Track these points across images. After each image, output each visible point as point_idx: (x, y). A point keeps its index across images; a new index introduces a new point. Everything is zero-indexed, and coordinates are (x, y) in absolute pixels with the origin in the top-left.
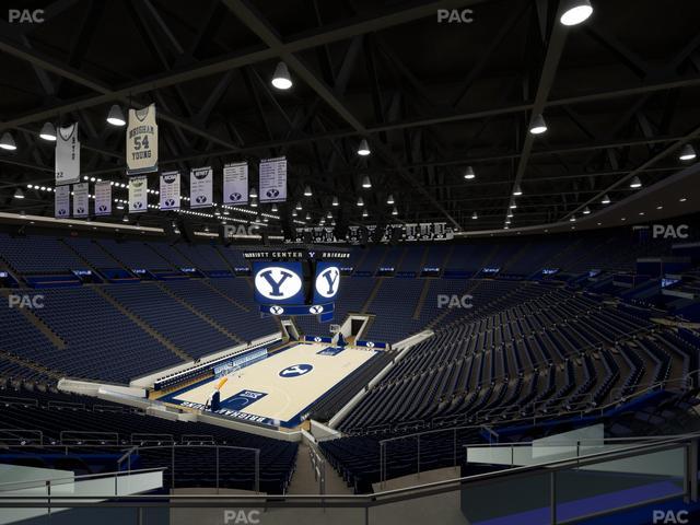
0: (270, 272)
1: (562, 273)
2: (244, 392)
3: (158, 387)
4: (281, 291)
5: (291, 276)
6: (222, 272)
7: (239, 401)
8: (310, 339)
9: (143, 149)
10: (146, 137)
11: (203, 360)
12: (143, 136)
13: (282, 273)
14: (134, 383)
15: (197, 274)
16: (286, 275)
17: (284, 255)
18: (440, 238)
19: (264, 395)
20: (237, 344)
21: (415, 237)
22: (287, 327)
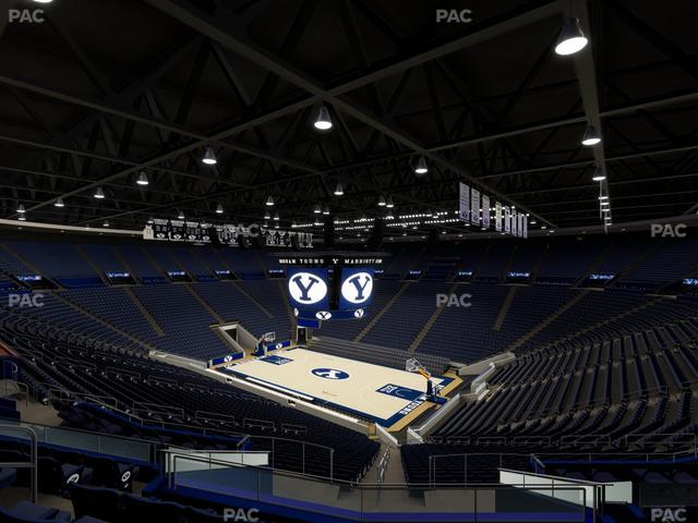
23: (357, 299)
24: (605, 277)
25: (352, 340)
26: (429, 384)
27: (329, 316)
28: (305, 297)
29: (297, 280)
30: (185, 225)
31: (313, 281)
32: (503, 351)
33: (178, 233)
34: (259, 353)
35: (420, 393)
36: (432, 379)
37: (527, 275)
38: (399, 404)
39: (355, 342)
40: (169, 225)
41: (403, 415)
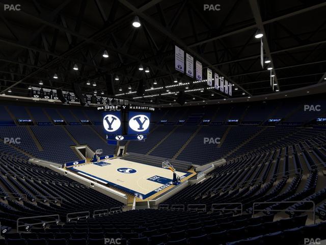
23: (139, 129)
24: (276, 120)
25: (145, 154)
26: (175, 175)
27: (122, 138)
28: (110, 128)
29: (107, 119)
30: (51, 91)
31: (114, 119)
32: (220, 158)
33: (47, 95)
34: (94, 160)
35: (170, 180)
36: (176, 172)
37: (237, 121)
38: (157, 186)
39: (147, 155)
40: (42, 91)
41: (156, 192)
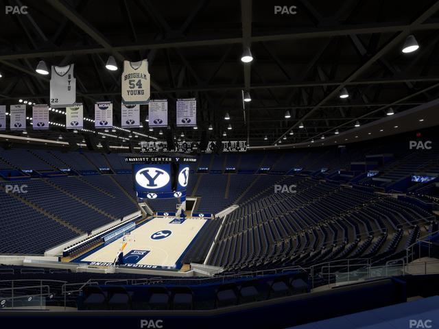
0: (148, 171)
1: (305, 170)
2: (133, 251)
3: (66, 254)
4: (155, 183)
5: (163, 173)
6: (91, 171)
7: (133, 258)
8: (161, 214)
9: (137, 88)
10: (140, 81)
11: (94, 233)
12: (137, 80)
13: (156, 171)
14: (47, 253)
15: (71, 173)
16: (159, 173)
17: (160, 159)
18: (242, 150)
19: (148, 252)
20: (113, 221)
21: (228, 149)
22: (144, 207)
